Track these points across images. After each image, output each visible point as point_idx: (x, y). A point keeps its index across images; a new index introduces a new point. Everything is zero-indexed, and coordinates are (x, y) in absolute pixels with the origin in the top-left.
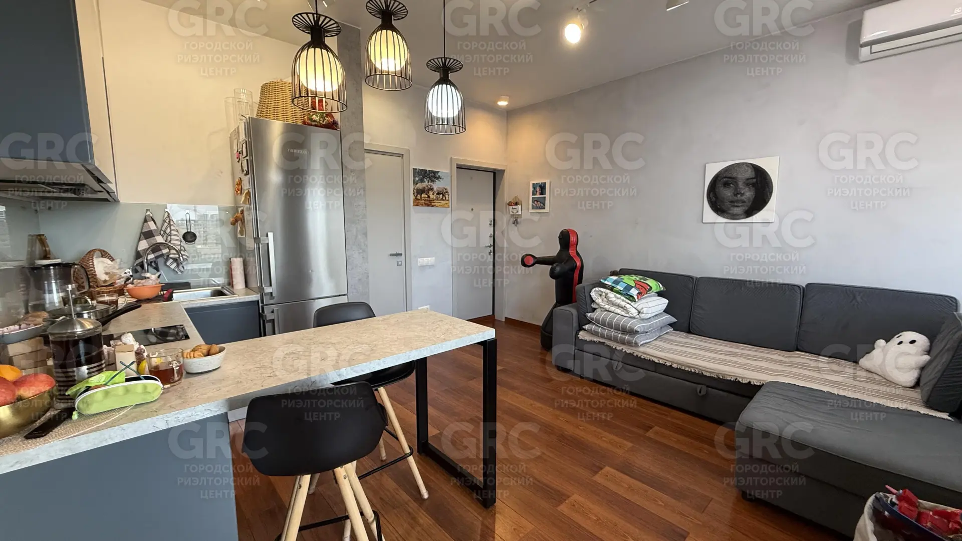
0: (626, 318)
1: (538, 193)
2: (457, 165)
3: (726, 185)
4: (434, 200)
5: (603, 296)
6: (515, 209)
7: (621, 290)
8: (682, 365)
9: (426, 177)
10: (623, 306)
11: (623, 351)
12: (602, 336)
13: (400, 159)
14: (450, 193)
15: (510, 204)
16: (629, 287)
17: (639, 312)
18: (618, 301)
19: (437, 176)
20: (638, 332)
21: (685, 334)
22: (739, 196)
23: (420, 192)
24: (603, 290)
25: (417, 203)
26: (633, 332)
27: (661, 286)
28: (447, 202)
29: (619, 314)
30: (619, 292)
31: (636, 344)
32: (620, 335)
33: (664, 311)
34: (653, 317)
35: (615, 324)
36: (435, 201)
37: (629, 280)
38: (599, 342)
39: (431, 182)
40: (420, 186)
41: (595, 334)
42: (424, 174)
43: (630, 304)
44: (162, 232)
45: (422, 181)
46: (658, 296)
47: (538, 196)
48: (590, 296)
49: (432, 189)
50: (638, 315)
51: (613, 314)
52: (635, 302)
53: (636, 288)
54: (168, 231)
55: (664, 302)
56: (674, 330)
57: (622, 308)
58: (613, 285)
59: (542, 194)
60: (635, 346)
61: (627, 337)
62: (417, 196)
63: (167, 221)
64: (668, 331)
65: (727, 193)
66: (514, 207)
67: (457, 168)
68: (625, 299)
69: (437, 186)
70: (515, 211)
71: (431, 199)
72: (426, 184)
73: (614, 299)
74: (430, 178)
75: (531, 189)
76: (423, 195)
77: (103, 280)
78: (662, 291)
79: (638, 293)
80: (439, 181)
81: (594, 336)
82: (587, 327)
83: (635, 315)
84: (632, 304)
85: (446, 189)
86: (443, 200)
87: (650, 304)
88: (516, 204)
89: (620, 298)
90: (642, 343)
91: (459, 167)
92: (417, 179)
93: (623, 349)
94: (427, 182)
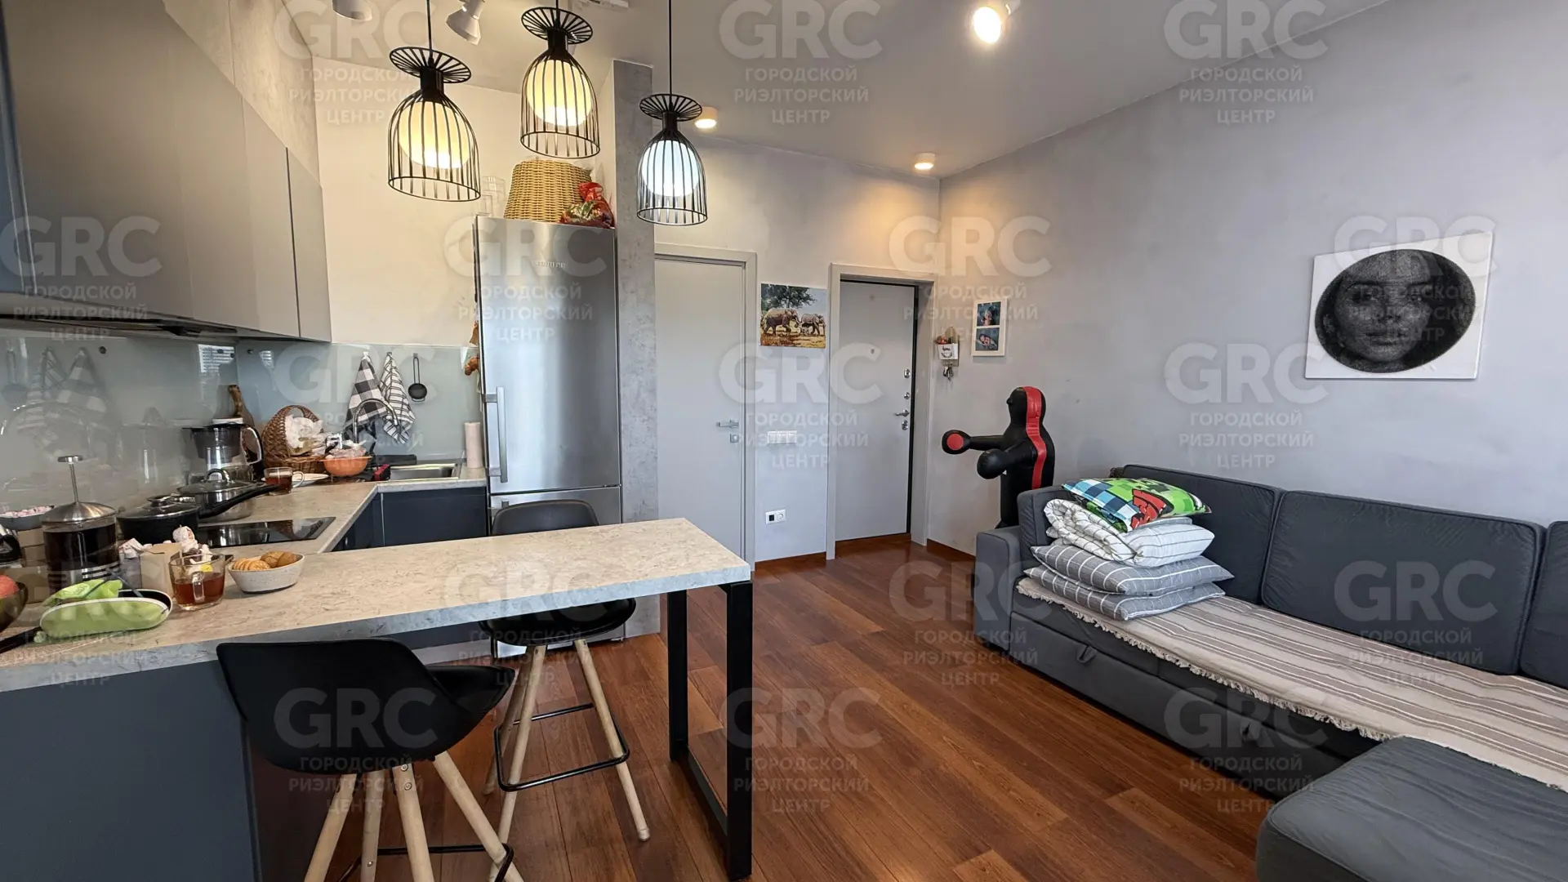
0: (1106, 562)
1: (986, 322)
2: (842, 276)
3: (1360, 299)
4: (797, 336)
5: (1068, 515)
6: (947, 349)
7: (1100, 508)
8: (1211, 671)
9: (785, 297)
10: (1102, 539)
11: (1097, 626)
12: (1059, 592)
13: (739, 269)
14: (826, 323)
15: (938, 341)
16: (1118, 503)
17: (1135, 554)
18: (1094, 528)
19: (805, 295)
20: (1124, 592)
21: (1248, 606)
22: (1390, 322)
23: (773, 322)
24: (1067, 504)
25: (767, 340)
26: (1117, 593)
27: (1199, 503)
28: (822, 338)
29: (1092, 554)
30: (1097, 511)
31: (1119, 617)
32: (1090, 595)
33: (1202, 554)
34: (1171, 564)
35: (1081, 572)
36: (799, 338)
37: (1122, 488)
38: (1054, 602)
39: (792, 306)
40: (773, 312)
41: (1046, 586)
42: (782, 293)
43: (1116, 536)
44: (382, 384)
45: (777, 304)
46: (1194, 523)
47: (987, 326)
48: (1044, 514)
49: (794, 318)
50: (1133, 558)
51: (1081, 551)
52: (1126, 532)
53: (1133, 504)
54: (388, 383)
55: (1205, 537)
56: (1226, 595)
57: (1101, 541)
58: (1088, 497)
59: (993, 322)
60: (1116, 620)
61: (1103, 600)
62: (767, 329)
63: (388, 369)
64: (1212, 595)
65: (1363, 315)
66: (946, 346)
67: (841, 280)
68: (1107, 525)
69: (803, 312)
70: (947, 353)
71: (791, 334)
72: (784, 309)
73: (1085, 524)
74: (790, 299)
75: (975, 314)
76: (778, 328)
77: (295, 447)
78: (1203, 514)
79: (1135, 516)
80: (808, 303)
81: (1043, 589)
82: (1031, 572)
83: (1124, 558)
84: (1120, 536)
85: (820, 317)
86: (815, 336)
87: (1164, 540)
88: (949, 342)
89: (1098, 523)
90: (1132, 615)
91: (845, 279)
92: (768, 301)
93: (1096, 622)
94: (785, 306)
